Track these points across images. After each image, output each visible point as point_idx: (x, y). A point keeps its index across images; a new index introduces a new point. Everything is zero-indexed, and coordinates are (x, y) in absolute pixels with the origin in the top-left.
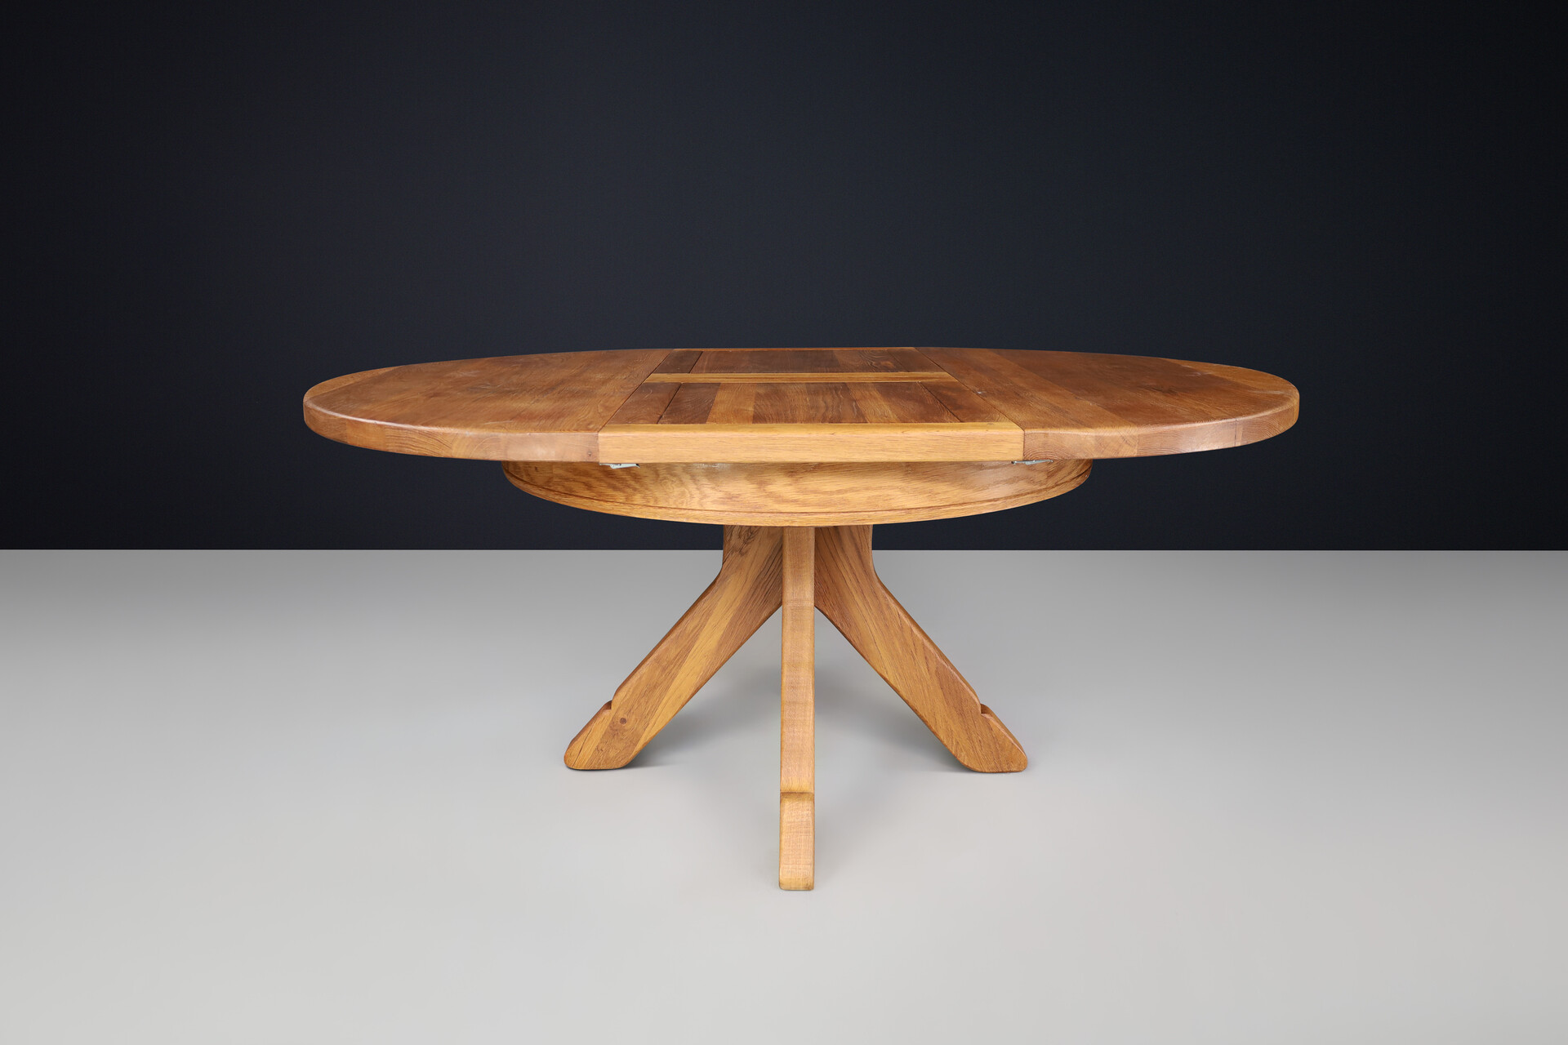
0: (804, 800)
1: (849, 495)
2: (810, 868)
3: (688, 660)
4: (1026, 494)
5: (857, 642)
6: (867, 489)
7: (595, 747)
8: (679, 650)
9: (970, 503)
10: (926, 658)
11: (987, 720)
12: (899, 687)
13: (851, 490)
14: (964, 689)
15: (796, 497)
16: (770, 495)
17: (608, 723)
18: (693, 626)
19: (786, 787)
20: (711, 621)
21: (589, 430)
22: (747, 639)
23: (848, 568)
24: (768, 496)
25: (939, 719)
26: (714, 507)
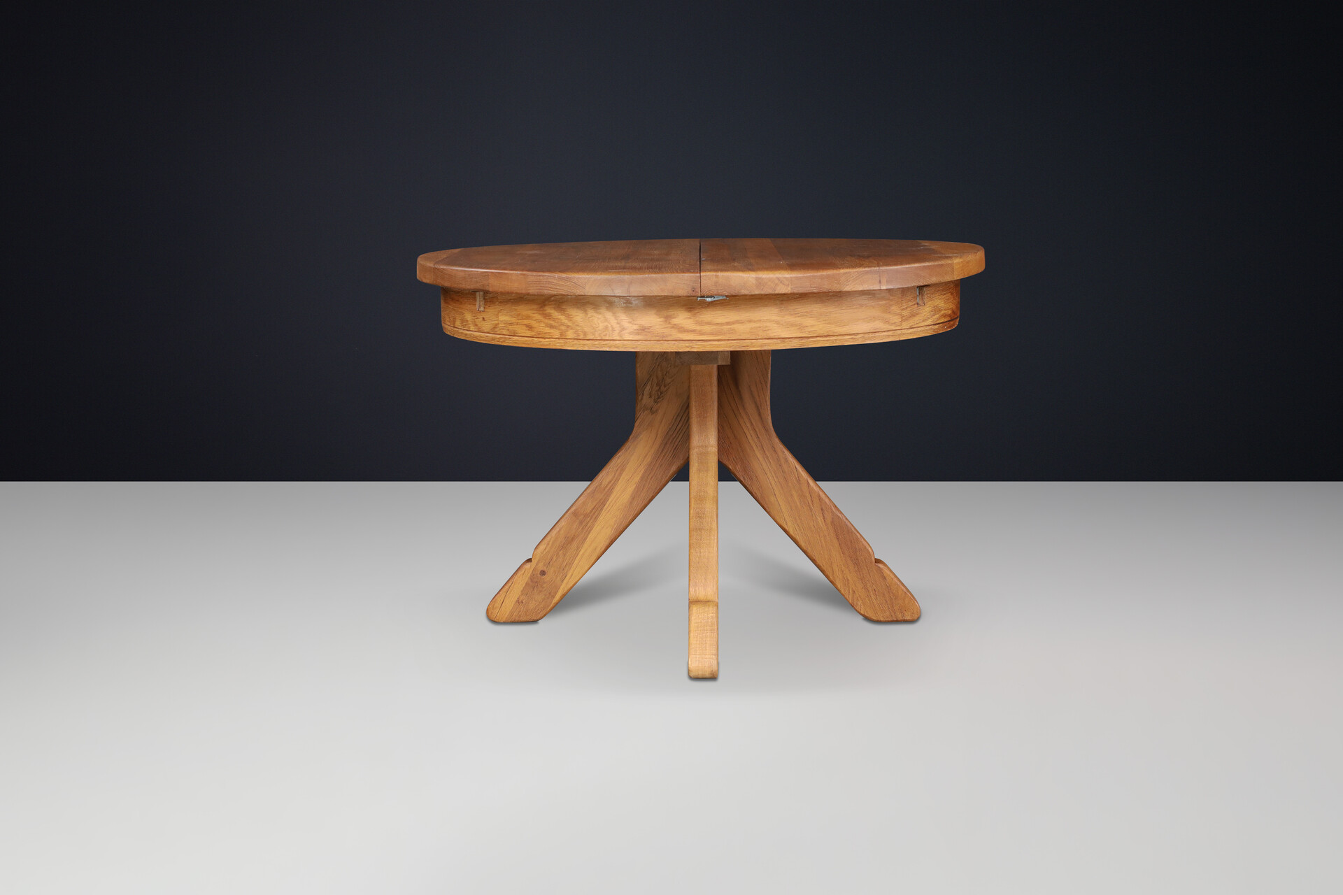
0: (709, 606)
1: (736, 326)
2: (714, 654)
3: (603, 513)
4: (883, 333)
5: (759, 495)
6: (750, 321)
7: (516, 599)
8: (594, 504)
10: (822, 510)
11: (881, 572)
12: (798, 538)
13: (737, 321)
15: (694, 327)
17: (529, 575)
18: (608, 480)
19: (694, 596)
20: (625, 476)
23: (749, 425)
24: (673, 327)
25: (835, 567)
26: (631, 337)
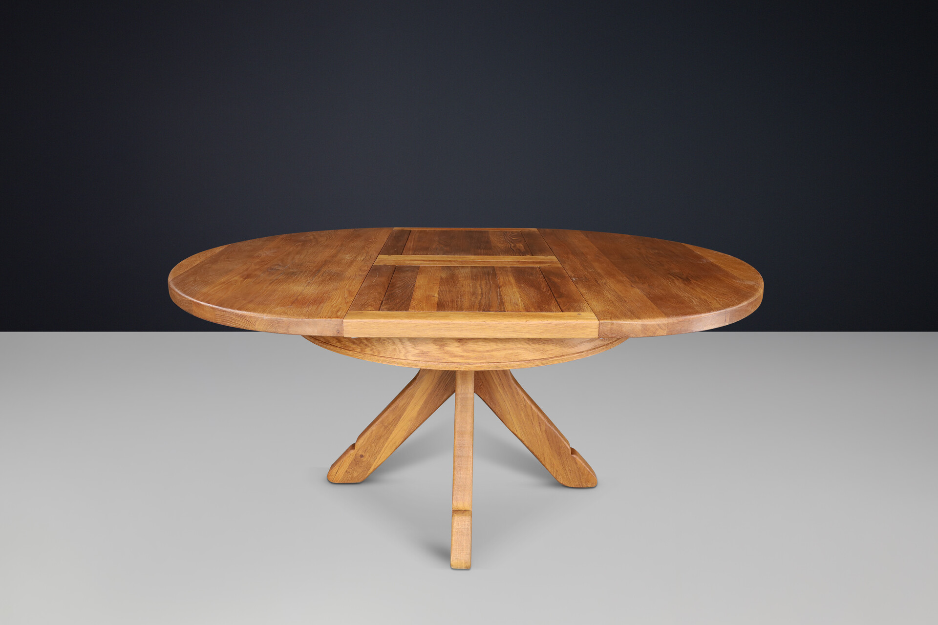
0: (466, 516)
2: (468, 556)
3: (400, 422)
4: (600, 347)
5: (500, 413)
6: (505, 349)
7: (345, 471)
8: (394, 417)
9: (566, 355)
10: (539, 422)
11: (574, 459)
12: (523, 439)
13: (495, 350)
14: (561, 441)
15: (462, 354)
16: (447, 352)
17: (353, 457)
18: (402, 403)
19: (455, 507)
20: (414, 401)
21: (337, 317)
22: (435, 411)
23: (495, 372)
24: (446, 353)
26: (413, 358)
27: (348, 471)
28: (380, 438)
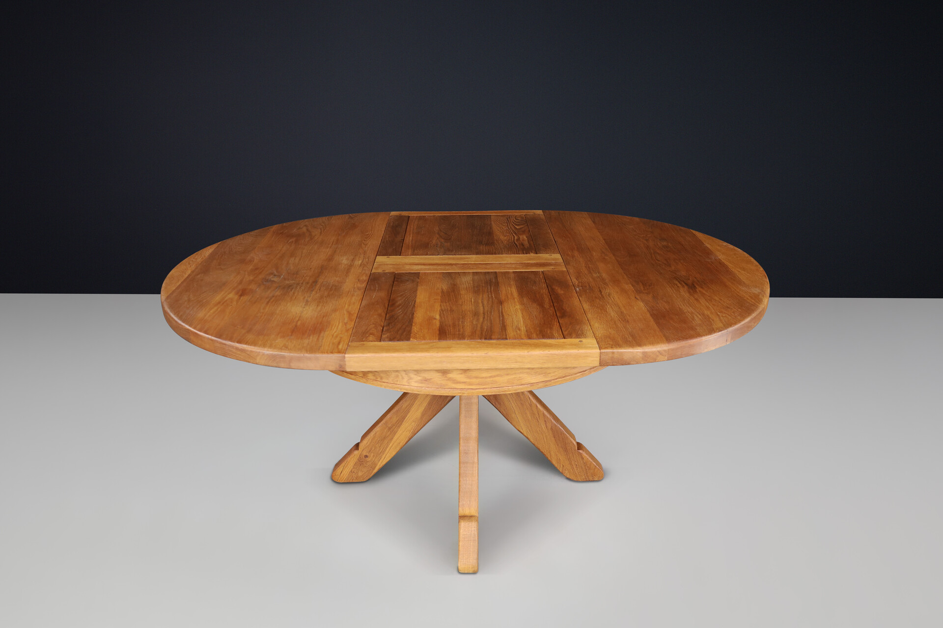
0: (472, 521)
1: (497, 379)
2: (475, 561)
3: (404, 423)
6: (508, 375)
7: (350, 470)
8: (398, 418)
9: (569, 376)
10: (545, 420)
11: (581, 454)
12: (529, 437)
13: (497, 376)
14: (567, 437)
15: (465, 380)
16: (450, 379)
17: (357, 457)
18: (406, 405)
19: (462, 513)
20: (417, 403)
21: (339, 352)
22: (439, 412)
24: (448, 380)
25: (553, 453)
26: (416, 385)
27: (353, 471)
28: (385, 438)
